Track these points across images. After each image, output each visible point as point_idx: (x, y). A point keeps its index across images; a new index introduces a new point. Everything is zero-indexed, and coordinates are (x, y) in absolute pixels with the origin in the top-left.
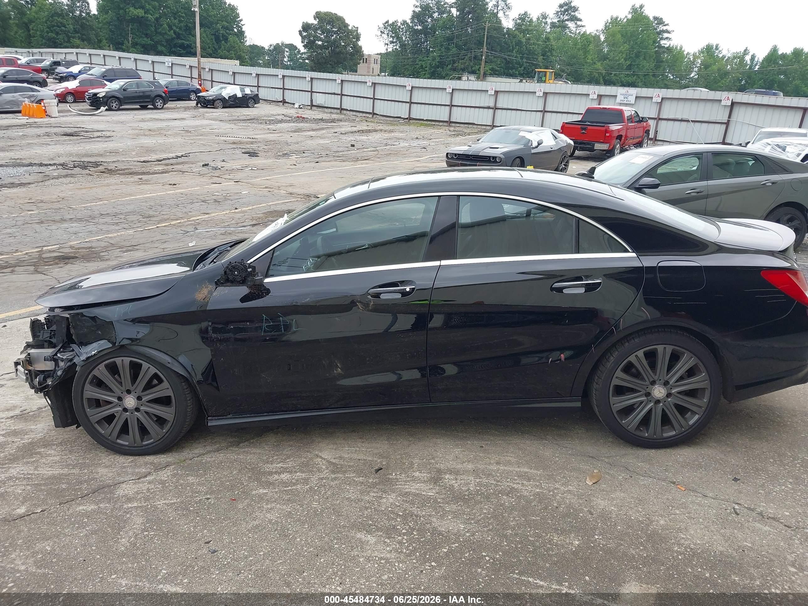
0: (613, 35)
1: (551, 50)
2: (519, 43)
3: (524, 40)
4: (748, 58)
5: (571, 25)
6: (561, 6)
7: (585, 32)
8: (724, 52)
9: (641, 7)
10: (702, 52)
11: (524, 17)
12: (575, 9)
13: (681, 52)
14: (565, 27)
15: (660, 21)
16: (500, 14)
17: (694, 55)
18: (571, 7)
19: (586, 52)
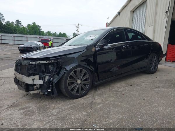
0: (30, 28)
1: (16, 30)
2: (8, 28)
3: (9, 27)
4: (56, 34)
5: (20, 25)
6: (16, 21)
7: (23, 27)
8: (52, 33)
9: (35, 23)
10: (47, 32)
11: (8, 22)
12: (20, 22)
13: (44, 32)
14: (18, 25)
15: (39, 26)
16: (2, 21)
17: (46, 33)
18: (19, 21)
19: (24, 31)
